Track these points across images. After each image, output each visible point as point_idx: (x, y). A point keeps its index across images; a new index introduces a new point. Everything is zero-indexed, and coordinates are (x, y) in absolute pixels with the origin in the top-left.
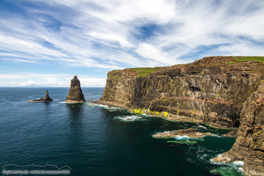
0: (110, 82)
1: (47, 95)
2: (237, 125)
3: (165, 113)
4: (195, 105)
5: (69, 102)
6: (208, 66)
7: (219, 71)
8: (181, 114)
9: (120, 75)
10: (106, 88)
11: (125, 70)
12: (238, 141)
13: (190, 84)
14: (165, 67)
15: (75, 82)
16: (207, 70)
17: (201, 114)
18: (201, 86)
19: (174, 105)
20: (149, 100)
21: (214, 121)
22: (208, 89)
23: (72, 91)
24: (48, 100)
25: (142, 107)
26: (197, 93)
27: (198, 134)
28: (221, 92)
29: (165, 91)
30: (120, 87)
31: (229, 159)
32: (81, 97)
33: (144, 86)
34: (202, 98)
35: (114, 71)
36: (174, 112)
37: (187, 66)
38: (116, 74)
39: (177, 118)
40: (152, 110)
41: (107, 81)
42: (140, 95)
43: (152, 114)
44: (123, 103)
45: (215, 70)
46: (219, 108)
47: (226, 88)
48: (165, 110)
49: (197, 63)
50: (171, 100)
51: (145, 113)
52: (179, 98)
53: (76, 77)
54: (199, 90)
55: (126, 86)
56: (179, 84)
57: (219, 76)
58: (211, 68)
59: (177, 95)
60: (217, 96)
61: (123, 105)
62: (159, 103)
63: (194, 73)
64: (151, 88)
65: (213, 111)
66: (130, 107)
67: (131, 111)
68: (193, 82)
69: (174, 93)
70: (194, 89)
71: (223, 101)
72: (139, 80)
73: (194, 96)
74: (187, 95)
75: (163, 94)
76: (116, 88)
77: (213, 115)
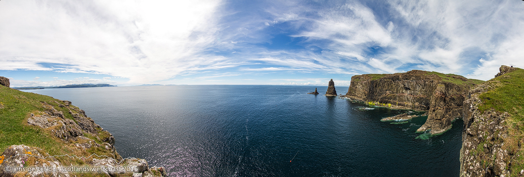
0: (353, 83)
1: (316, 90)
2: (428, 108)
3: (390, 105)
4: (407, 98)
5: (328, 95)
6: (414, 75)
7: (420, 79)
8: (399, 105)
9: (360, 79)
10: (350, 87)
11: (363, 75)
12: (429, 118)
13: (405, 86)
14: (389, 74)
15: (332, 83)
16: (414, 78)
17: (410, 104)
18: (410, 87)
19: (395, 99)
20: (379, 96)
21: (418, 108)
22: (415, 89)
23: (329, 88)
24: (316, 93)
25: (374, 100)
26: (408, 91)
27: (409, 116)
28: (421, 91)
29: (389, 90)
30: (359, 87)
31: (425, 128)
32: (335, 93)
33: (376, 86)
34: (411, 95)
35: (355, 76)
36: (395, 104)
37: (403, 74)
38: (357, 78)
39: (397, 107)
40: (381, 102)
41: (351, 83)
42: (373, 93)
43: (381, 105)
44: (361, 97)
45: (418, 78)
46: (420, 100)
47: (423, 88)
48: (389, 102)
49: (409, 73)
50: (393, 96)
51: (376, 104)
52: (398, 94)
53: (332, 80)
54: (410, 90)
55: (363, 86)
56: (398, 85)
57: (420, 82)
58: (416, 77)
59: (397, 92)
60: (419, 93)
61: (361, 99)
62: (385, 98)
63: (407, 79)
64: (380, 87)
65: (417, 102)
66: (366, 100)
67: (366, 103)
68: (406, 84)
69: (395, 91)
70: (407, 89)
71: (422, 96)
72: (372, 82)
73: (407, 93)
74: (403, 93)
75: (388, 92)
76: (356, 87)
77: (417, 104)
